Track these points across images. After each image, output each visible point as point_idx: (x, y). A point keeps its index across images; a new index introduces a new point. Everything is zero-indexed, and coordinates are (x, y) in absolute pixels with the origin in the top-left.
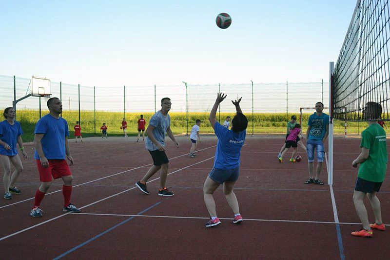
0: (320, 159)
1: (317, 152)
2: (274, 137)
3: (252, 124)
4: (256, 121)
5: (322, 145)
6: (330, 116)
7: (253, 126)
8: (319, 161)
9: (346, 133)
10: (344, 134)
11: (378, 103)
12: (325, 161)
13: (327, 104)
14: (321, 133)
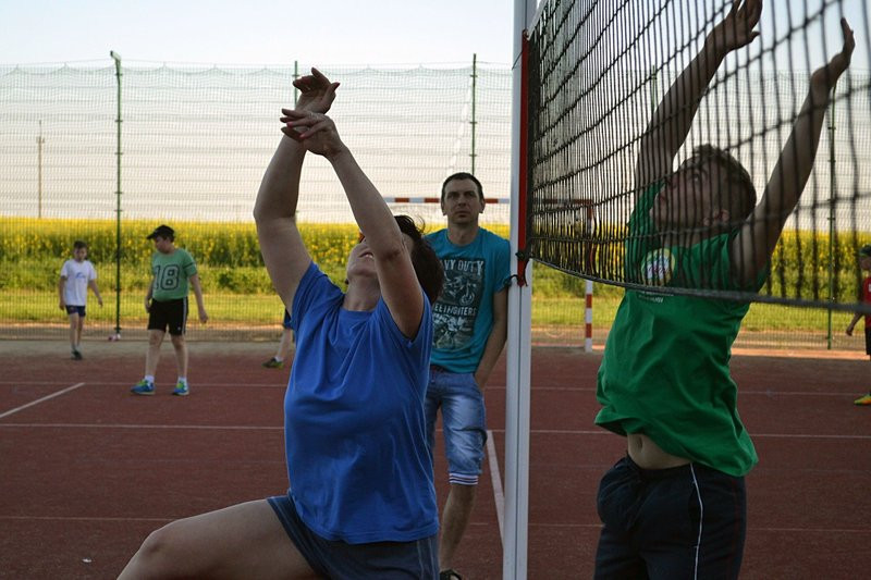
0: (460, 467)
1: (448, 432)
2: (225, 348)
3: (111, 277)
4: (135, 262)
5: (474, 396)
6: (515, 248)
7: (119, 290)
8: (456, 477)
9: (589, 328)
10: (583, 331)
11: (718, 149)
12: (486, 478)
13: (498, 178)
14: (471, 334)
